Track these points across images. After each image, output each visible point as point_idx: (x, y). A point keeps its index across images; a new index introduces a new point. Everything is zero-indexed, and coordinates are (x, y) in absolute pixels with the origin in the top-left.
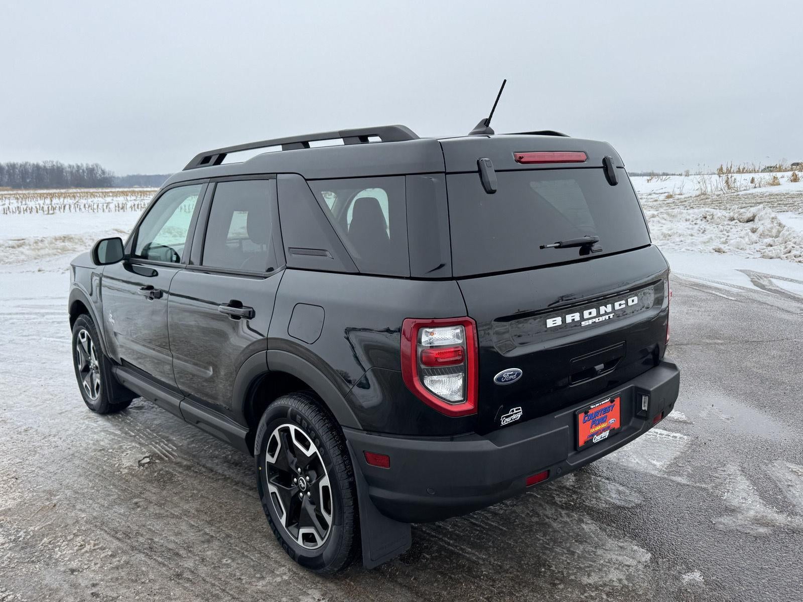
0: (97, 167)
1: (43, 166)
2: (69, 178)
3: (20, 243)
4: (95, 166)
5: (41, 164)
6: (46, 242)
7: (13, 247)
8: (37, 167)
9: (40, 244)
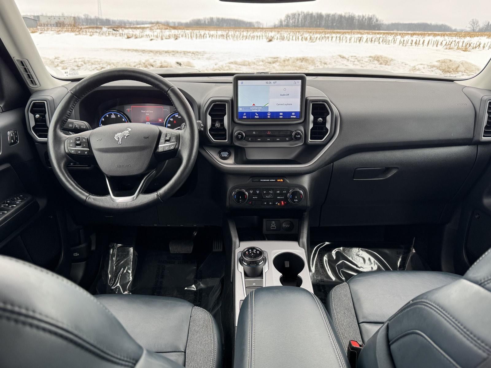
0: (374, 17)
1: (344, 16)
2: (357, 23)
3: (275, 61)
4: (373, 16)
5: (343, 14)
6: (291, 61)
7: (270, 63)
8: (341, 17)
9: (286, 62)
